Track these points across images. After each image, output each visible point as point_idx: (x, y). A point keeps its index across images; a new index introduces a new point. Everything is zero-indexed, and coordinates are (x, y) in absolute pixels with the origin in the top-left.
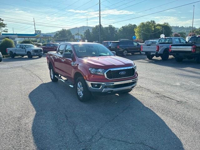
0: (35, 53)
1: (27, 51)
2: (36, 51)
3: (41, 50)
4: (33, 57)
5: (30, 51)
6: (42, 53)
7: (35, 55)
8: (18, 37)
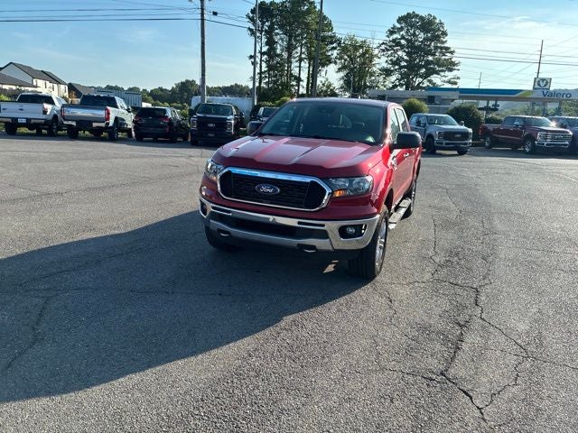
0: (444, 142)
1: (428, 132)
2: (449, 135)
3: (465, 135)
4: (437, 151)
5: (434, 134)
6: (466, 144)
7: (444, 145)
8: (460, 98)
